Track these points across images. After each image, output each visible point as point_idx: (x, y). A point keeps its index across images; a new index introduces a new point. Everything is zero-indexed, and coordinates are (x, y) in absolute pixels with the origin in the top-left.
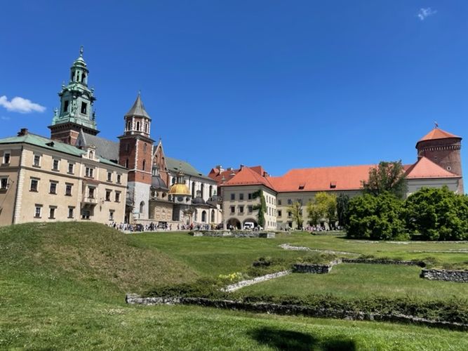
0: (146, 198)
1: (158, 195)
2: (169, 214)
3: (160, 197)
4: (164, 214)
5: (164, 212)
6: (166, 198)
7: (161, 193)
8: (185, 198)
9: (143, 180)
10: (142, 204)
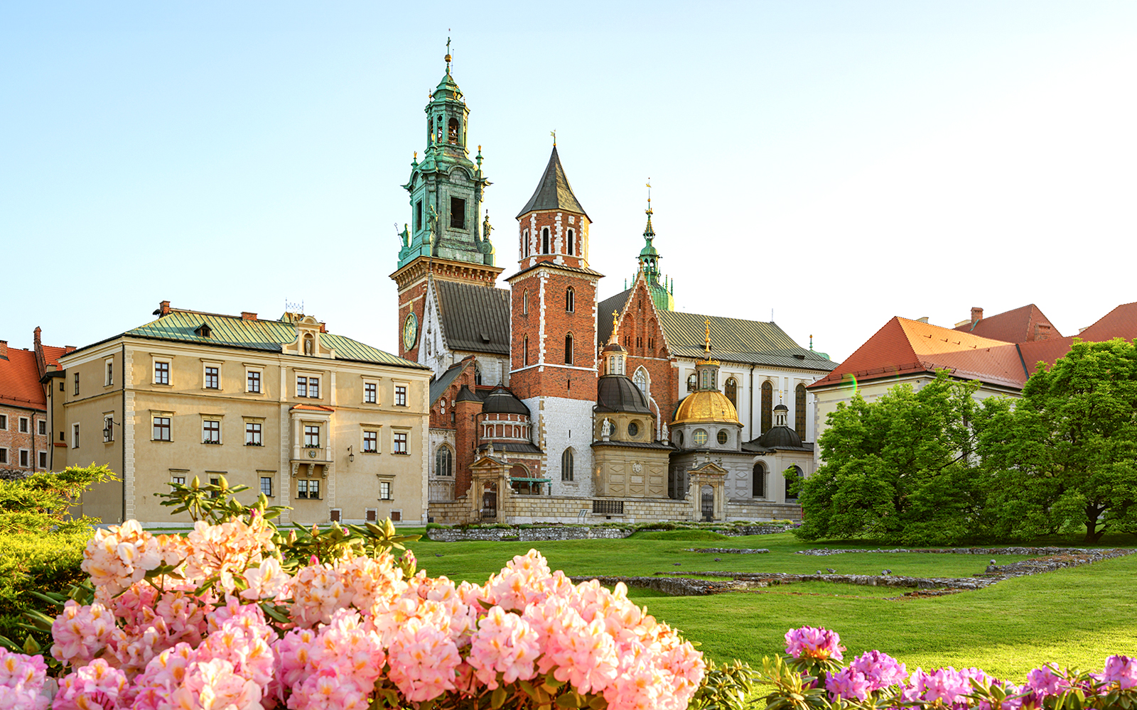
0: (581, 441)
1: (612, 430)
2: (658, 480)
3: (624, 436)
4: (638, 480)
5: (636, 474)
6: (646, 437)
7: (624, 422)
8: (713, 432)
9: (568, 388)
10: (568, 456)
